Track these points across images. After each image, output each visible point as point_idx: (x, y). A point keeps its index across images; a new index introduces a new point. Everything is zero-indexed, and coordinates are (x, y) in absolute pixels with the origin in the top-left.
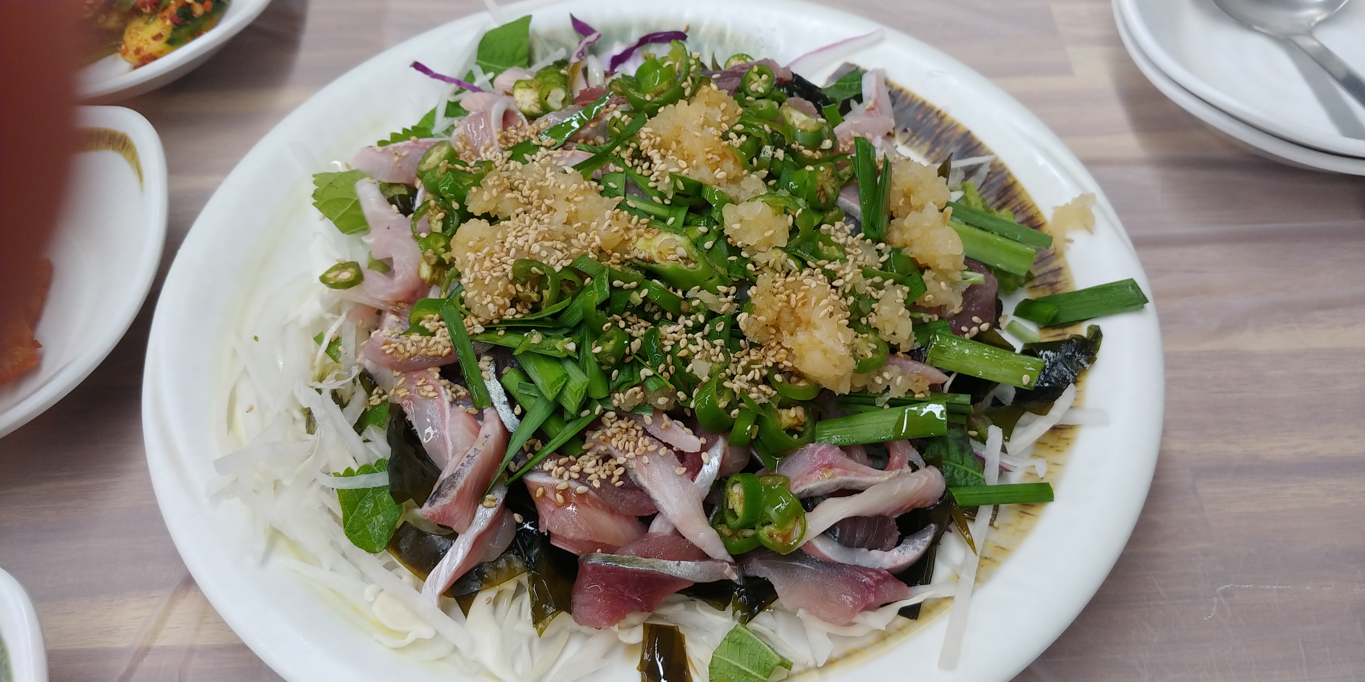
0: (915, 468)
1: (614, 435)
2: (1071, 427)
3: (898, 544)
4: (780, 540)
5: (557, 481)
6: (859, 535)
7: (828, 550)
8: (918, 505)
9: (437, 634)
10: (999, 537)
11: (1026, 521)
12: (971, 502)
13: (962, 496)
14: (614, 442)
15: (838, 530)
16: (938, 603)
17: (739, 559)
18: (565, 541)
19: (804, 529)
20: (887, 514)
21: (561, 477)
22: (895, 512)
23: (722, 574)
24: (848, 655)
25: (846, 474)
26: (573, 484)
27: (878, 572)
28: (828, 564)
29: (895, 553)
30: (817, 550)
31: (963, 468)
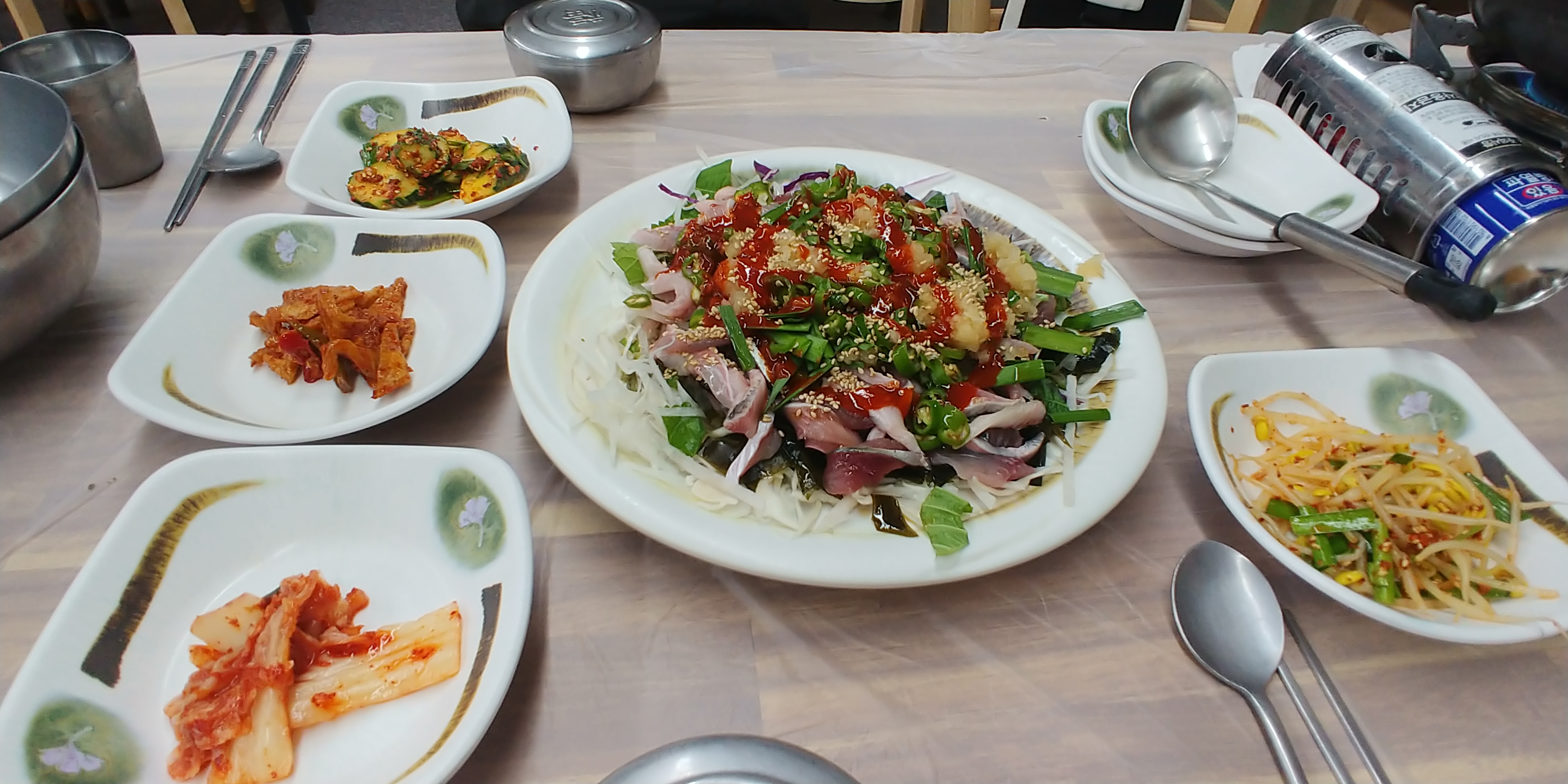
0: (1027, 400)
1: (841, 380)
2: (1111, 381)
3: (1023, 444)
4: (954, 438)
5: (810, 405)
6: (1000, 439)
7: (983, 445)
8: (1031, 424)
9: (740, 501)
10: (1081, 441)
11: (1095, 431)
12: (1063, 421)
13: (1056, 417)
14: (841, 383)
15: (987, 435)
16: (1053, 476)
17: (928, 453)
18: (818, 442)
19: (969, 432)
20: (1014, 427)
21: (812, 403)
22: (1018, 427)
23: (919, 461)
24: (1003, 507)
25: (989, 400)
26: (821, 407)
27: (1015, 458)
28: (983, 454)
29: (1022, 448)
30: (977, 446)
31: (1054, 402)
